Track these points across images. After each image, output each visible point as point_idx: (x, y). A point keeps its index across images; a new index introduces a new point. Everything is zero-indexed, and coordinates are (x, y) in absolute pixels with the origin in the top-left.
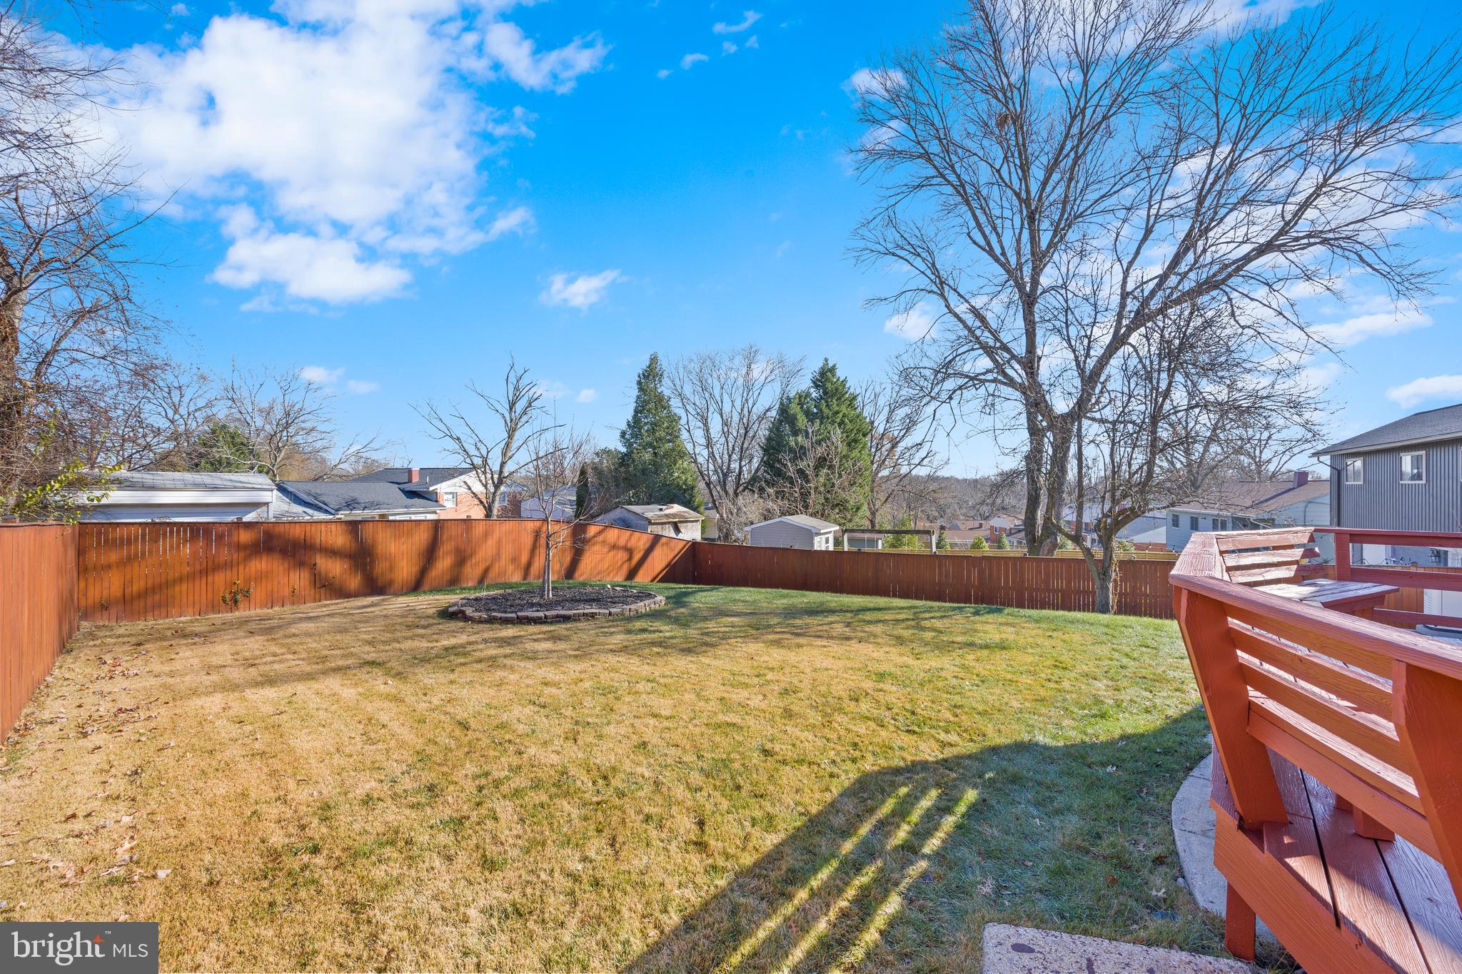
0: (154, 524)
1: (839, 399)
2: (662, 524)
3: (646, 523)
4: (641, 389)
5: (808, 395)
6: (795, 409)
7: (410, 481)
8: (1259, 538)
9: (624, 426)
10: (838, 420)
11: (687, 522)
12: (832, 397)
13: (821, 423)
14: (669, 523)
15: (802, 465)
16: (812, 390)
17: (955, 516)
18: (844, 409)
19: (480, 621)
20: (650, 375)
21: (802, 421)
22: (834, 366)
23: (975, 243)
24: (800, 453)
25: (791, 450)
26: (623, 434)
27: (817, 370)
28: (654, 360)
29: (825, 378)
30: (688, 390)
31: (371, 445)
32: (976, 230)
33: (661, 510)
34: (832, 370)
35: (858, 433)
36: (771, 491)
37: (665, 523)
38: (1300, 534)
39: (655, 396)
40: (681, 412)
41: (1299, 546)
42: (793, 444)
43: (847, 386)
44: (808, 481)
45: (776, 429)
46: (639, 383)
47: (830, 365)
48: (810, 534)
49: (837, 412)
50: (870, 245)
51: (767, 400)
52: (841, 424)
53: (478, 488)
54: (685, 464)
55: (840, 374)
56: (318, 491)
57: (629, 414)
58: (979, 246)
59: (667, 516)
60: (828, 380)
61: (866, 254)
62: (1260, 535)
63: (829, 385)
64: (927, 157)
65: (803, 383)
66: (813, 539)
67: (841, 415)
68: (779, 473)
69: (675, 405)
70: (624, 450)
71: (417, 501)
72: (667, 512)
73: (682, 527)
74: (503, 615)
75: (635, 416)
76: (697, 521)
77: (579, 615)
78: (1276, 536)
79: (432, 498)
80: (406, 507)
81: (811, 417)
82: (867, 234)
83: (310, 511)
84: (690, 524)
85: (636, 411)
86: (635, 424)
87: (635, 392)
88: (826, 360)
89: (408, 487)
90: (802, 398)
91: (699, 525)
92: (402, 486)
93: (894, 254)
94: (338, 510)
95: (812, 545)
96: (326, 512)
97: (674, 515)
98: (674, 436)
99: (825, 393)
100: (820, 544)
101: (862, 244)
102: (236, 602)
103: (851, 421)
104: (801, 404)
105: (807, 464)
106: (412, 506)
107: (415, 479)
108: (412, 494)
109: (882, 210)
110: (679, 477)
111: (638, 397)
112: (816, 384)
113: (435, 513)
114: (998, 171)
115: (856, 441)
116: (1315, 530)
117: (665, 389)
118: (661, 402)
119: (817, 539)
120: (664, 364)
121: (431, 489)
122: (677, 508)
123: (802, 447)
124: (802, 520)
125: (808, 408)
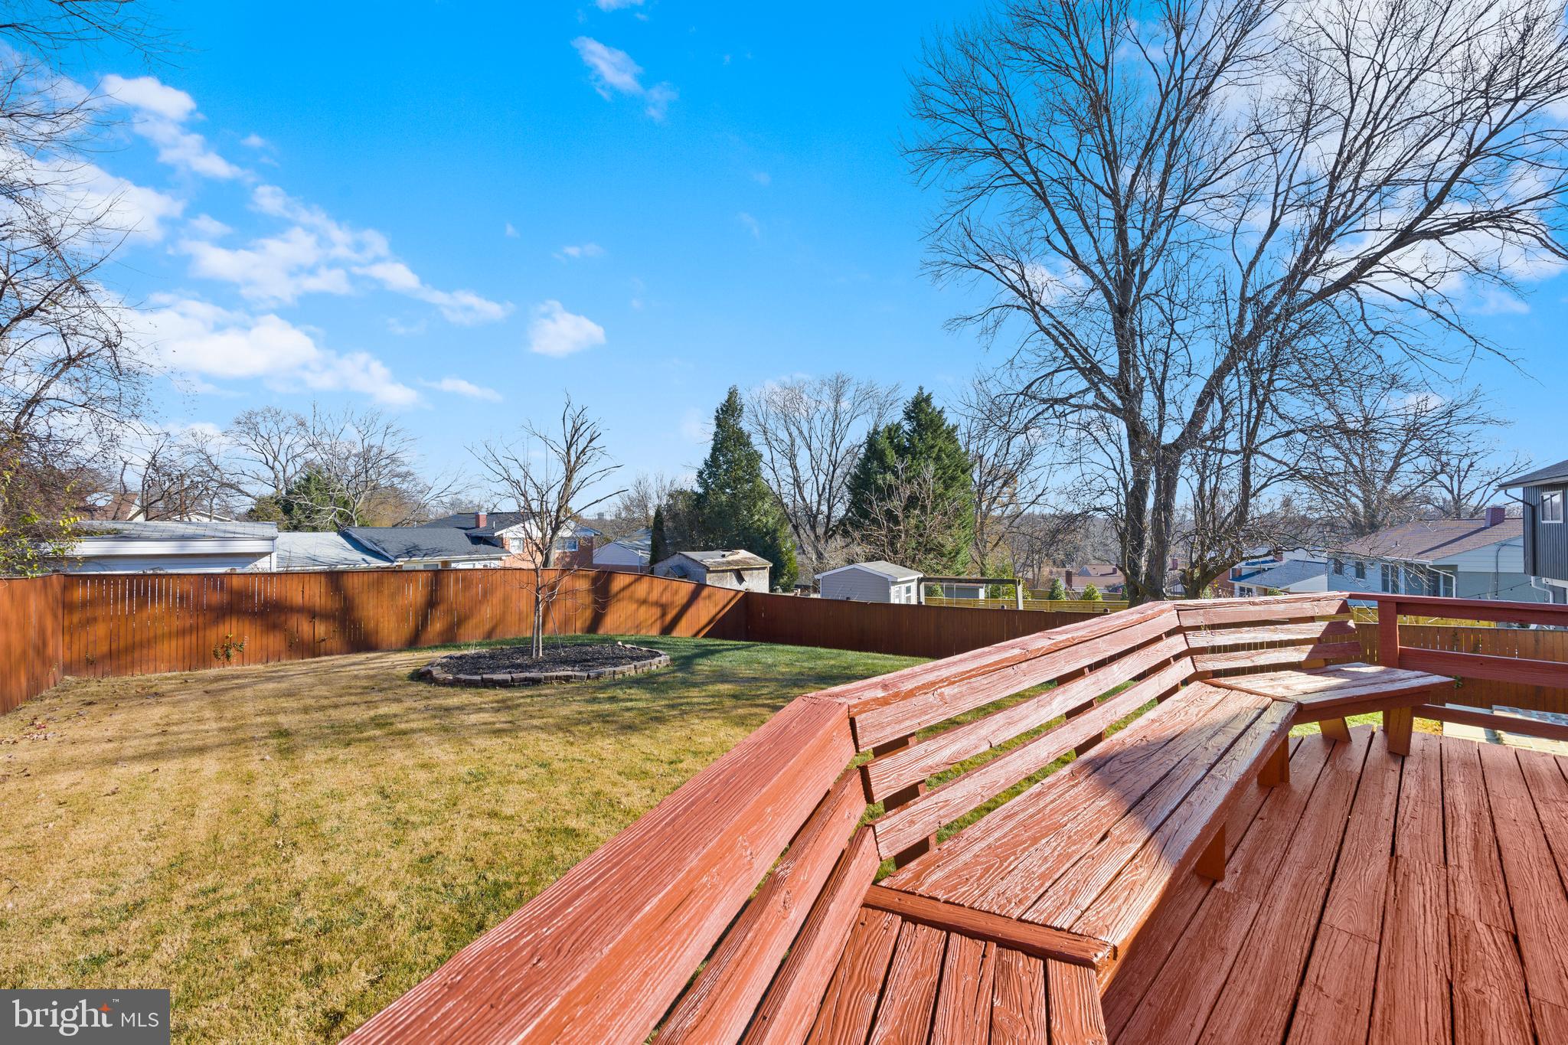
0: (144, 575)
1: (935, 431)
2: (723, 571)
3: (704, 570)
4: (719, 425)
5: (898, 426)
6: (883, 443)
7: (478, 526)
8: (1252, 608)
9: (701, 465)
10: (934, 455)
11: (752, 569)
12: (926, 429)
13: (914, 458)
14: (730, 570)
15: (889, 505)
16: (904, 423)
17: (1086, 562)
18: (940, 442)
19: (445, 683)
20: (729, 411)
21: (891, 457)
22: (930, 395)
23: (1055, 248)
24: (889, 492)
25: (879, 489)
26: (700, 474)
27: (910, 400)
28: (733, 394)
29: (920, 409)
30: (771, 424)
31: (450, 489)
32: (1057, 232)
33: (723, 556)
34: (927, 400)
35: (955, 468)
36: (857, 535)
37: (726, 571)
38: (1324, 603)
39: (734, 432)
40: (764, 450)
41: (1322, 618)
42: (880, 482)
43: (944, 416)
44: (897, 523)
45: (864, 466)
46: (717, 418)
47: (925, 394)
48: (885, 583)
49: (933, 447)
50: (950, 258)
51: (857, 434)
52: (938, 459)
53: (537, 534)
54: (766, 506)
55: (937, 403)
56: (382, 538)
57: (706, 453)
58: (1061, 252)
59: (729, 563)
60: (922, 410)
61: (946, 269)
62: (1254, 604)
63: (922, 416)
64: (997, 153)
65: (896, 415)
66: (888, 589)
67: (936, 450)
68: (865, 514)
69: (757, 442)
70: (700, 490)
71: (482, 547)
72: (730, 558)
73: (746, 575)
74: (468, 677)
75: (712, 456)
76: (764, 568)
77: (551, 678)
78: (1283, 606)
79: (498, 543)
80: (469, 554)
81: (901, 451)
82: (946, 245)
83: (368, 558)
84: (755, 572)
85: (715, 449)
86: (712, 463)
87: (713, 428)
88: (921, 388)
89: (475, 532)
90: (893, 431)
91: (766, 573)
92: (468, 532)
93: (977, 267)
94: (397, 557)
95: (888, 595)
96: (387, 559)
97: (737, 562)
98: (754, 475)
99: (919, 425)
100: (898, 596)
101: (939, 257)
102: (228, 657)
103: (948, 456)
104: (891, 438)
105: (896, 504)
106: (477, 552)
107: (483, 524)
108: (477, 540)
109: (948, 217)
110: (759, 520)
111: (716, 434)
112: (909, 416)
113: (501, 559)
114: (1074, 163)
115: (953, 478)
116: (1351, 597)
117: (746, 424)
118: (741, 440)
119: (893, 589)
120: (745, 398)
121: (496, 534)
122: (743, 554)
123: (890, 486)
124: (881, 568)
125: (899, 442)
